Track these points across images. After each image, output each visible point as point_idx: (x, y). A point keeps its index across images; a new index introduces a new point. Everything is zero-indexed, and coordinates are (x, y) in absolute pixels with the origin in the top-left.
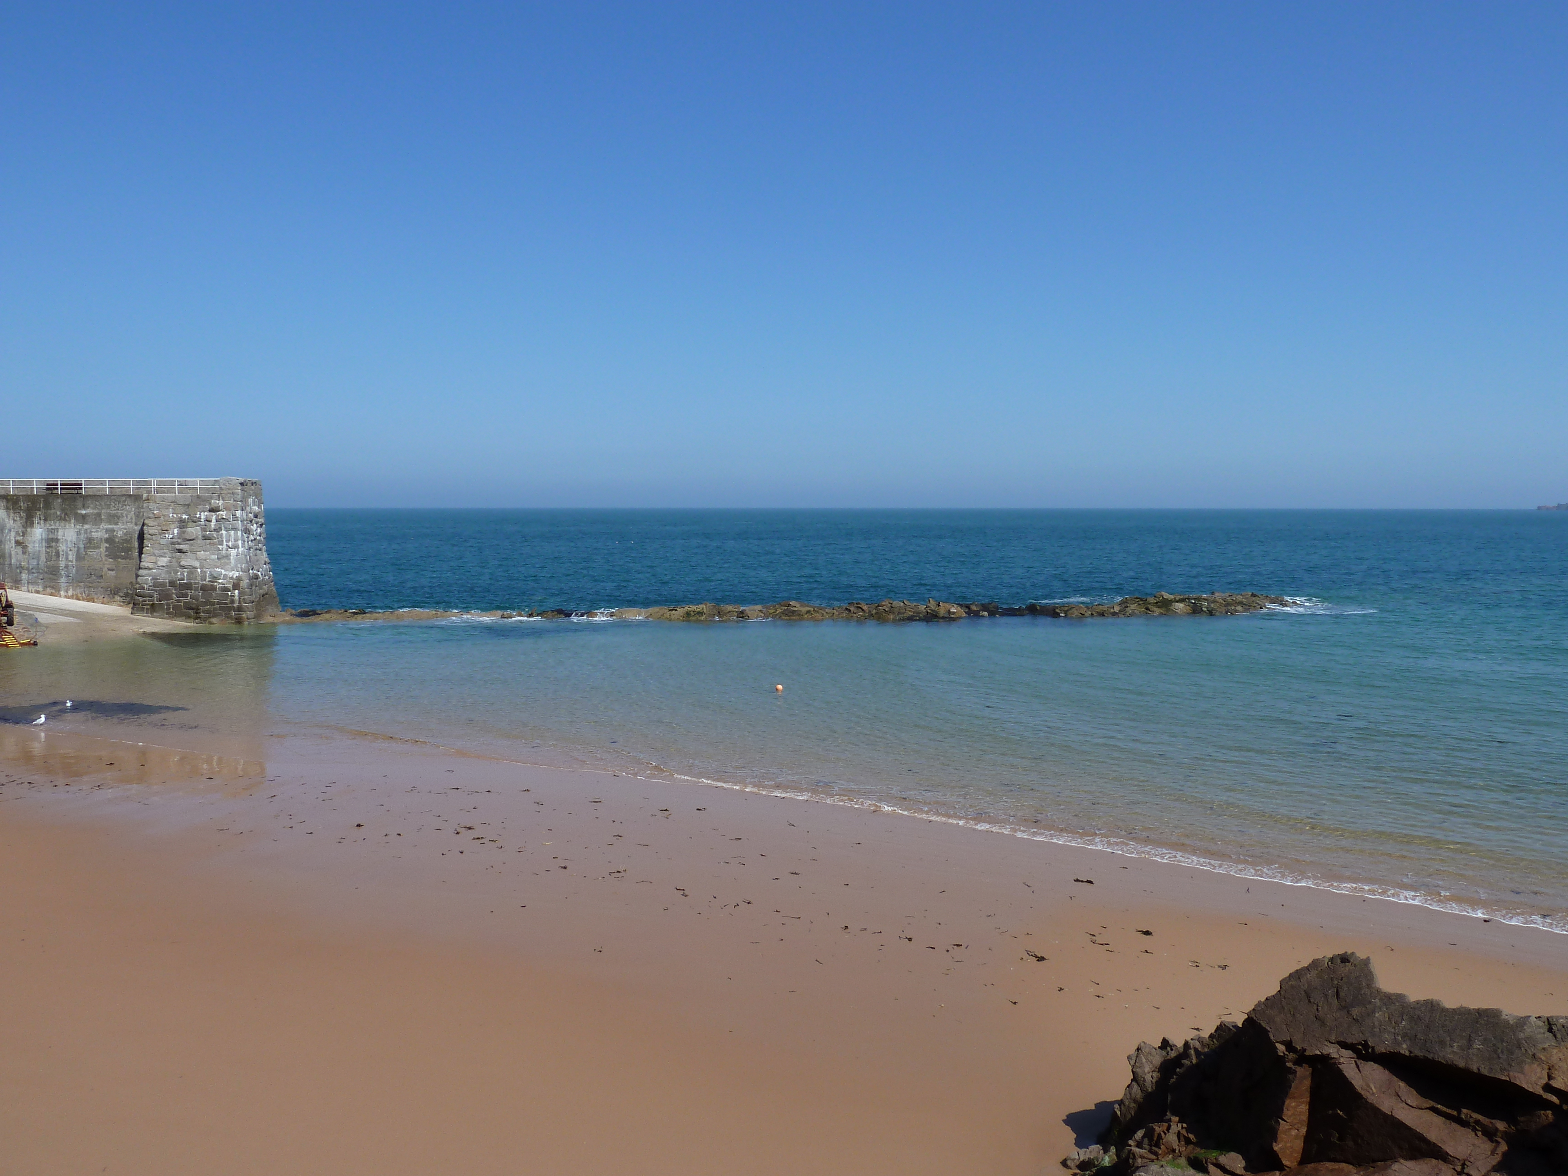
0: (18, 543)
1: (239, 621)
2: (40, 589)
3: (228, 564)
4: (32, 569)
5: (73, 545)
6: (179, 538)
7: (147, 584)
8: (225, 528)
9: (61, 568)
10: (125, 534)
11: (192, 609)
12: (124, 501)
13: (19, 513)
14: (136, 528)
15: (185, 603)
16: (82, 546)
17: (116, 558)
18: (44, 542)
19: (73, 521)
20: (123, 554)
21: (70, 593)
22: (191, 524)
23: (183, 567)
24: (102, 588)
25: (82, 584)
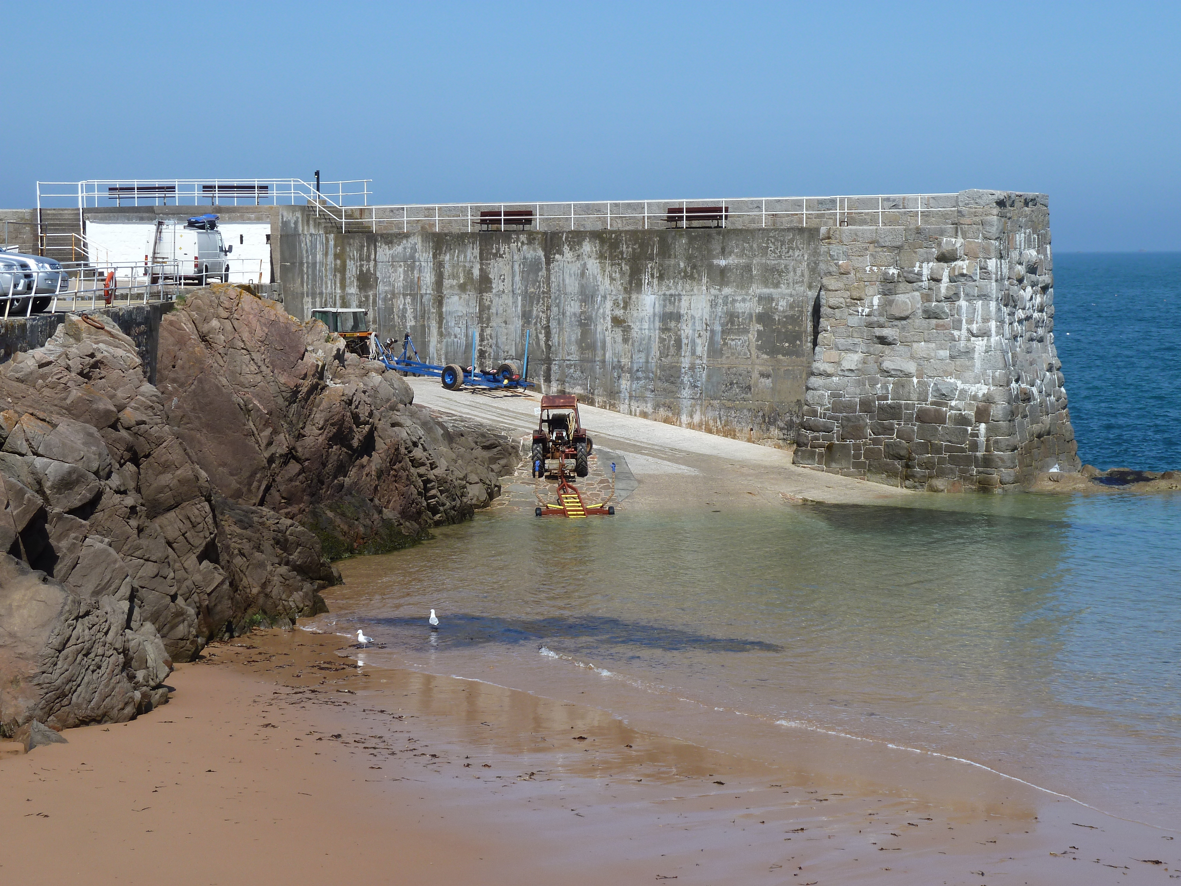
0: (617, 322)
1: (985, 487)
2: (649, 409)
3: (968, 368)
4: (637, 371)
5: (705, 326)
6: (881, 315)
7: (822, 406)
8: (967, 295)
9: (683, 370)
10: (791, 307)
11: (900, 458)
12: (791, 241)
13: (619, 264)
14: (808, 293)
15: (888, 446)
16: (718, 328)
17: (773, 351)
18: (657, 319)
19: (705, 280)
20: (787, 344)
21: (697, 418)
22: (903, 286)
23: (886, 373)
24: (749, 410)
25: (716, 403)
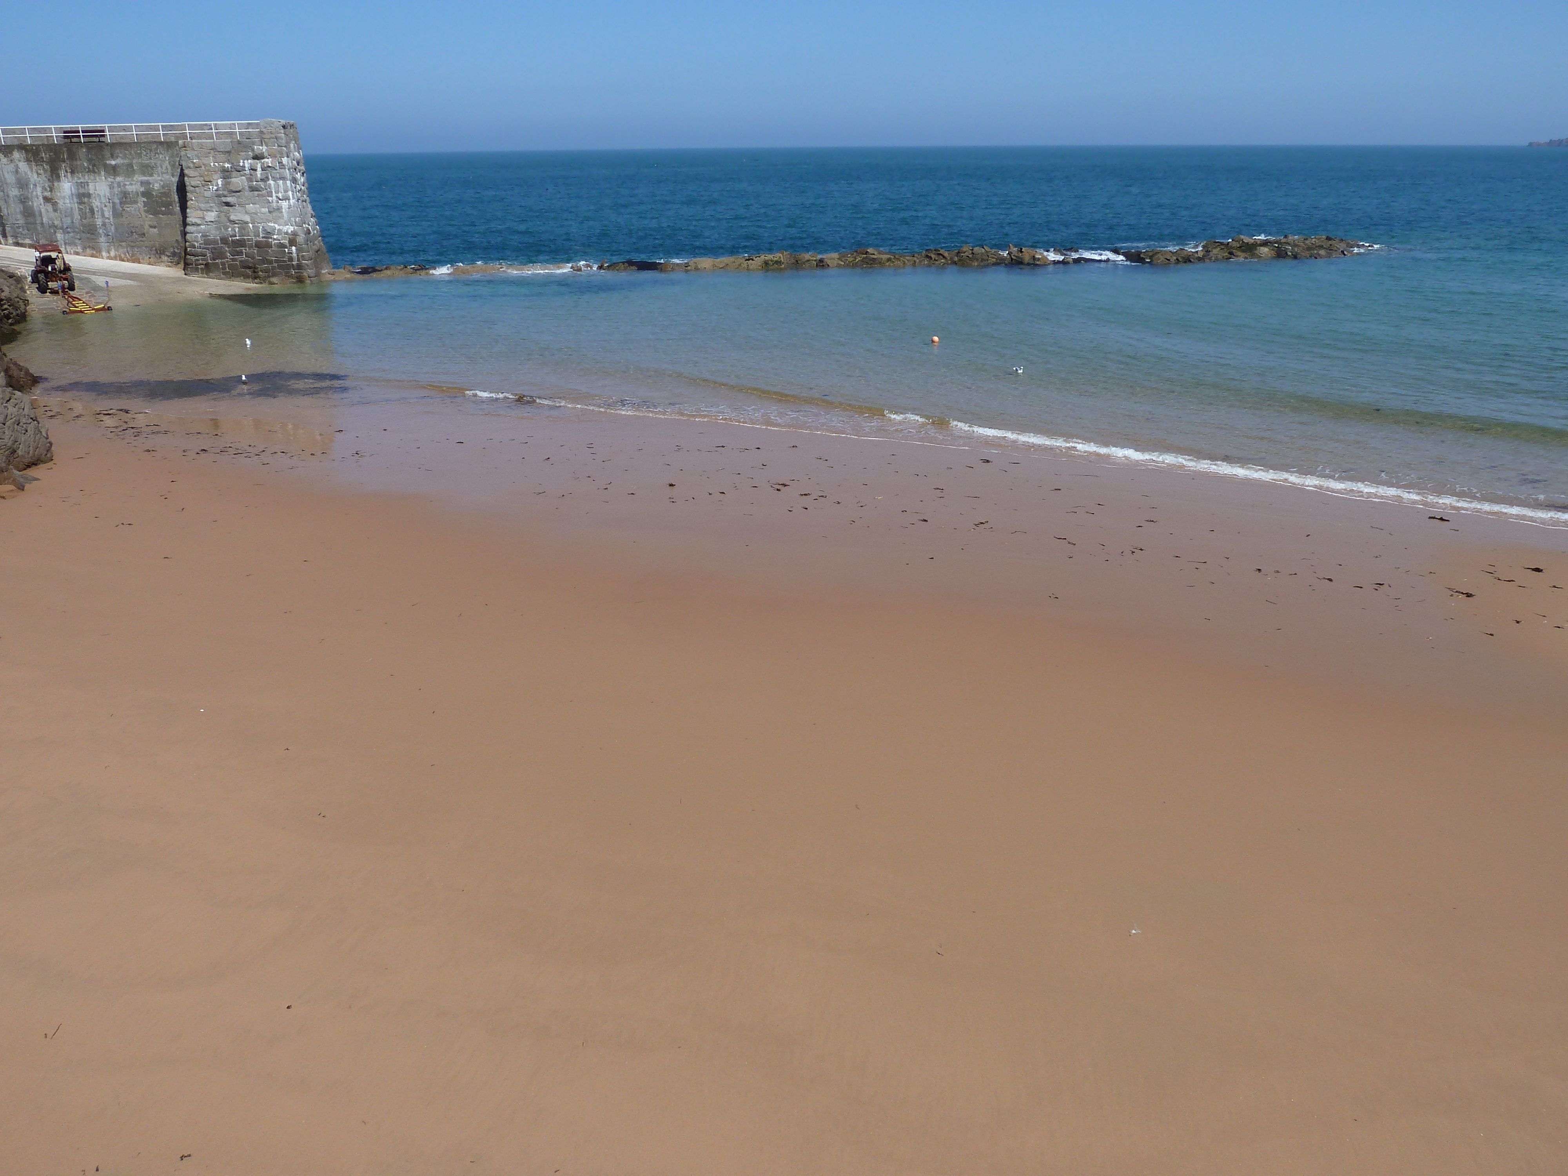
0: (47, 199)
1: (300, 280)
2: (79, 250)
3: (280, 217)
4: (67, 228)
5: (108, 200)
6: (224, 190)
7: (197, 242)
8: (273, 177)
9: (98, 226)
10: (163, 187)
11: (250, 268)
12: (156, 149)
13: (41, 165)
14: (173, 179)
15: (241, 261)
16: (117, 201)
17: (156, 213)
18: (74, 197)
19: (103, 173)
20: (164, 209)
21: (112, 254)
22: (234, 174)
23: (234, 222)
24: (146, 247)
25: (123, 244)
